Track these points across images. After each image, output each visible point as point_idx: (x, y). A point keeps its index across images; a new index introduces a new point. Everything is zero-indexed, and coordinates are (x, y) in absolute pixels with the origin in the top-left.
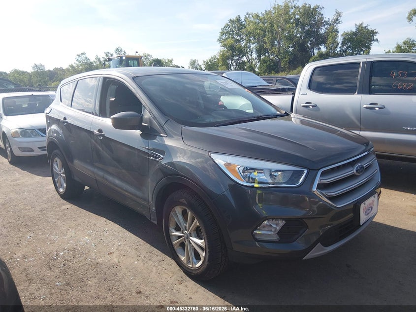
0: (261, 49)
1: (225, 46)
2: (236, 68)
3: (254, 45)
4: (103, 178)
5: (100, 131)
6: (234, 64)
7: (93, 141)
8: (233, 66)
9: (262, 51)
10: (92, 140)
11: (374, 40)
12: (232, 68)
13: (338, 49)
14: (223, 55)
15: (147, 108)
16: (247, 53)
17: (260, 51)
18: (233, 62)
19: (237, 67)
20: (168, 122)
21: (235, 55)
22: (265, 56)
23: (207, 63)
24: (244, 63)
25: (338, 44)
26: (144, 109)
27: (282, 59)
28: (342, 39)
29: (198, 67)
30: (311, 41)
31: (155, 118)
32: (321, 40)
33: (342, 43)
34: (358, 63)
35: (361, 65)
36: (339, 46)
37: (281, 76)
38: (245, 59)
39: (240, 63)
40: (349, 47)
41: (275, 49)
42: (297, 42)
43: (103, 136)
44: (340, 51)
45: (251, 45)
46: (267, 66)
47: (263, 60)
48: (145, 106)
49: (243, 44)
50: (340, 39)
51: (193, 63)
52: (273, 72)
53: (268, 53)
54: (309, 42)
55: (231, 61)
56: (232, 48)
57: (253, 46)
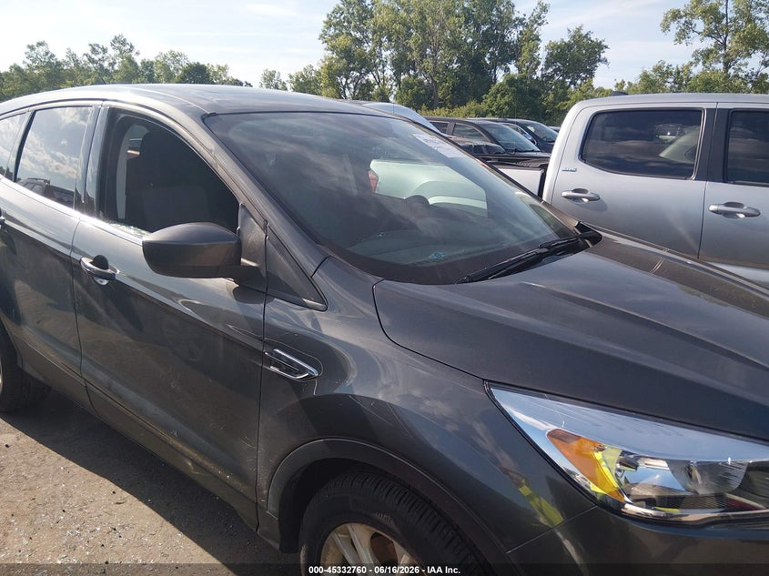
0: (402, 62)
1: (333, 48)
2: (354, 93)
3: (389, 52)
4: (109, 388)
5: (100, 261)
6: (352, 86)
7: (80, 287)
8: (349, 88)
9: (404, 66)
10: (75, 283)
11: (599, 60)
12: (347, 93)
13: (539, 73)
14: (330, 67)
15: (256, 214)
16: (375, 66)
17: (400, 65)
18: (349, 82)
19: (358, 91)
20: (328, 263)
21: (353, 69)
22: (409, 75)
23: (297, 80)
24: (369, 85)
25: (538, 63)
26: (244, 218)
27: (441, 84)
28: (546, 53)
29: (280, 86)
30: (492, 54)
31: (281, 246)
32: (510, 53)
33: (546, 62)
34: (698, 112)
35: (704, 117)
36: (540, 67)
37: (437, 117)
38: (370, 77)
39: (362, 85)
40: (559, 69)
41: (428, 63)
42: (465, 53)
43: (111, 277)
44: (543, 76)
45: (383, 52)
46: (413, 95)
47: (406, 83)
48: (249, 206)
49: (368, 49)
50: (542, 54)
51: (270, 79)
52: (424, 107)
53: (414, 69)
54: (488, 55)
55: (344, 80)
56: (347, 54)
57: (386, 54)
